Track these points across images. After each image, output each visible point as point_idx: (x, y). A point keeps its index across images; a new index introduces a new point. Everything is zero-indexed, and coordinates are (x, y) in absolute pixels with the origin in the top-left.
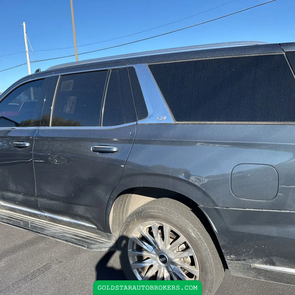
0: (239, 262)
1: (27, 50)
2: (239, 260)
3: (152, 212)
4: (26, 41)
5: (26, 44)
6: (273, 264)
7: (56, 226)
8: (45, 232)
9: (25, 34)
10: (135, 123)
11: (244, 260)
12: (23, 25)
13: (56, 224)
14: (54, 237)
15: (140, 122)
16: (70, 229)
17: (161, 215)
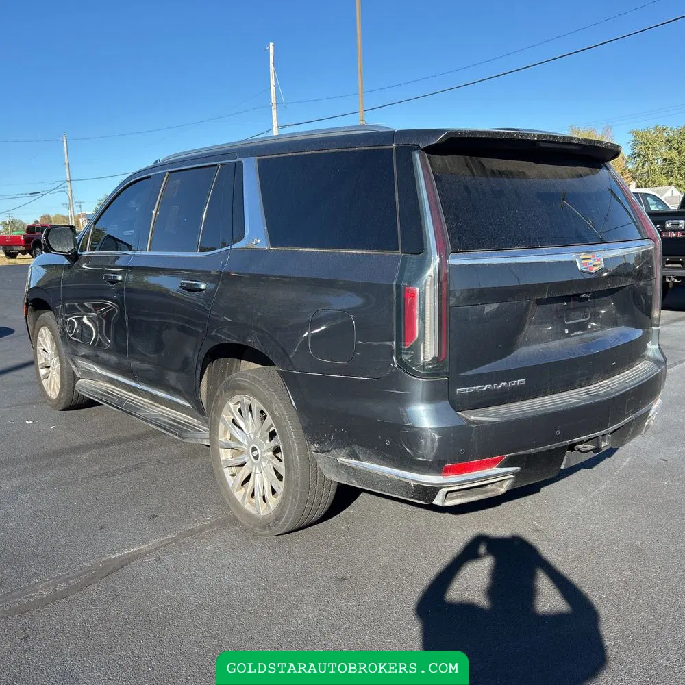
0: (324, 454)
1: (274, 101)
2: (324, 452)
3: (239, 380)
4: (272, 83)
5: (273, 89)
6: (358, 458)
7: (156, 406)
8: (138, 414)
9: (272, 69)
10: (229, 247)
11: (329, 451)
12: (269, 49)
13: (156, 404)
14: (146, 421)
15: (234, 246)
16: (173, 413)
17: (246, 384)
